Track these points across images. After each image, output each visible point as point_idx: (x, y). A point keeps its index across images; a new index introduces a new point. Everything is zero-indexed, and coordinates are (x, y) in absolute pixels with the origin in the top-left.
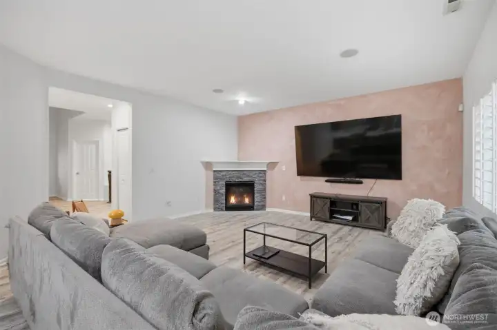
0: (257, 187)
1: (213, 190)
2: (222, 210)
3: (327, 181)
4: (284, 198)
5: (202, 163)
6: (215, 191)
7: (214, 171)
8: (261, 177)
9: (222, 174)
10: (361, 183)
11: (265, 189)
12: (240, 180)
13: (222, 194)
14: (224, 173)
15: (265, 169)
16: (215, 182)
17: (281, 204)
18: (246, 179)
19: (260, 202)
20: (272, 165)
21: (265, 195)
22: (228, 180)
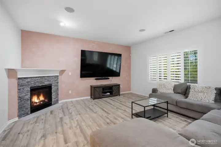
0: (53, 89)
1: (17, 98)
2: (28, 114)
3: (96, 79)
4: (70, 92)
5: (6, 69)
6: (20, 98)
7: (19, 78)
8: (56, 80)
9: (26, 80)
10: (109, 79)
11: (58, 89)
12: (42, 84)
13: (28, 100)
14: (29, 80)
15: (58, 75)
16: (19, 89)
17: (68, 96)
18: (47, 83)
19: (55, 98)
20: (62, 72)
21: (58, 93)
22: (33, 85)
